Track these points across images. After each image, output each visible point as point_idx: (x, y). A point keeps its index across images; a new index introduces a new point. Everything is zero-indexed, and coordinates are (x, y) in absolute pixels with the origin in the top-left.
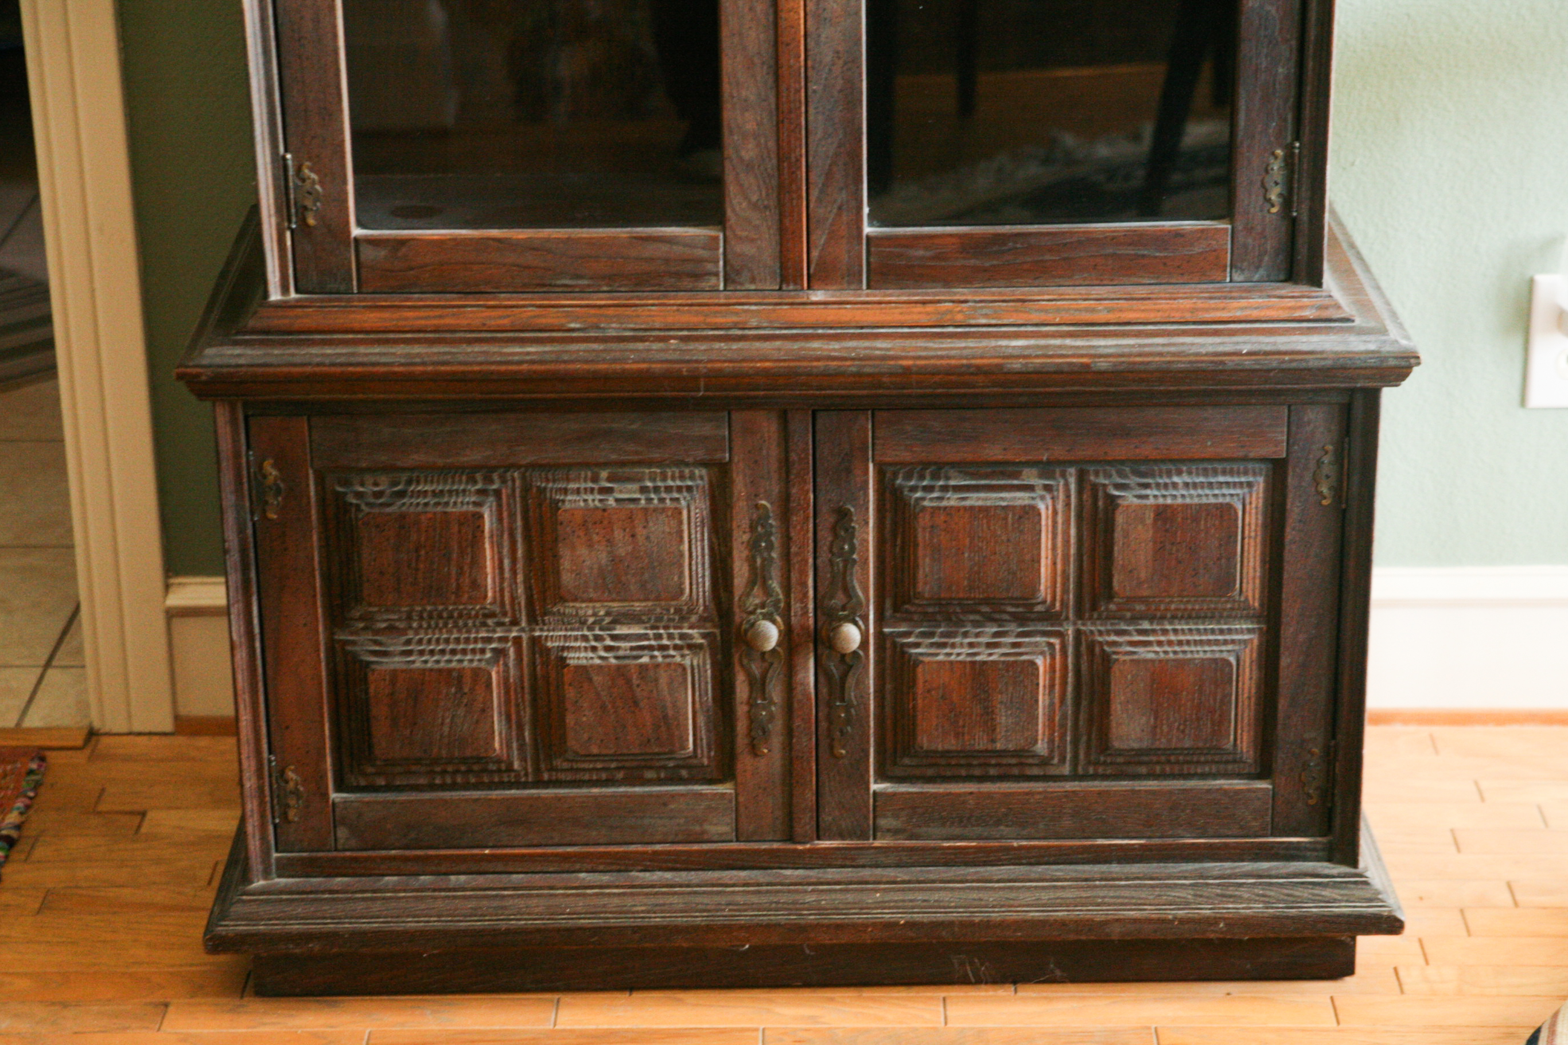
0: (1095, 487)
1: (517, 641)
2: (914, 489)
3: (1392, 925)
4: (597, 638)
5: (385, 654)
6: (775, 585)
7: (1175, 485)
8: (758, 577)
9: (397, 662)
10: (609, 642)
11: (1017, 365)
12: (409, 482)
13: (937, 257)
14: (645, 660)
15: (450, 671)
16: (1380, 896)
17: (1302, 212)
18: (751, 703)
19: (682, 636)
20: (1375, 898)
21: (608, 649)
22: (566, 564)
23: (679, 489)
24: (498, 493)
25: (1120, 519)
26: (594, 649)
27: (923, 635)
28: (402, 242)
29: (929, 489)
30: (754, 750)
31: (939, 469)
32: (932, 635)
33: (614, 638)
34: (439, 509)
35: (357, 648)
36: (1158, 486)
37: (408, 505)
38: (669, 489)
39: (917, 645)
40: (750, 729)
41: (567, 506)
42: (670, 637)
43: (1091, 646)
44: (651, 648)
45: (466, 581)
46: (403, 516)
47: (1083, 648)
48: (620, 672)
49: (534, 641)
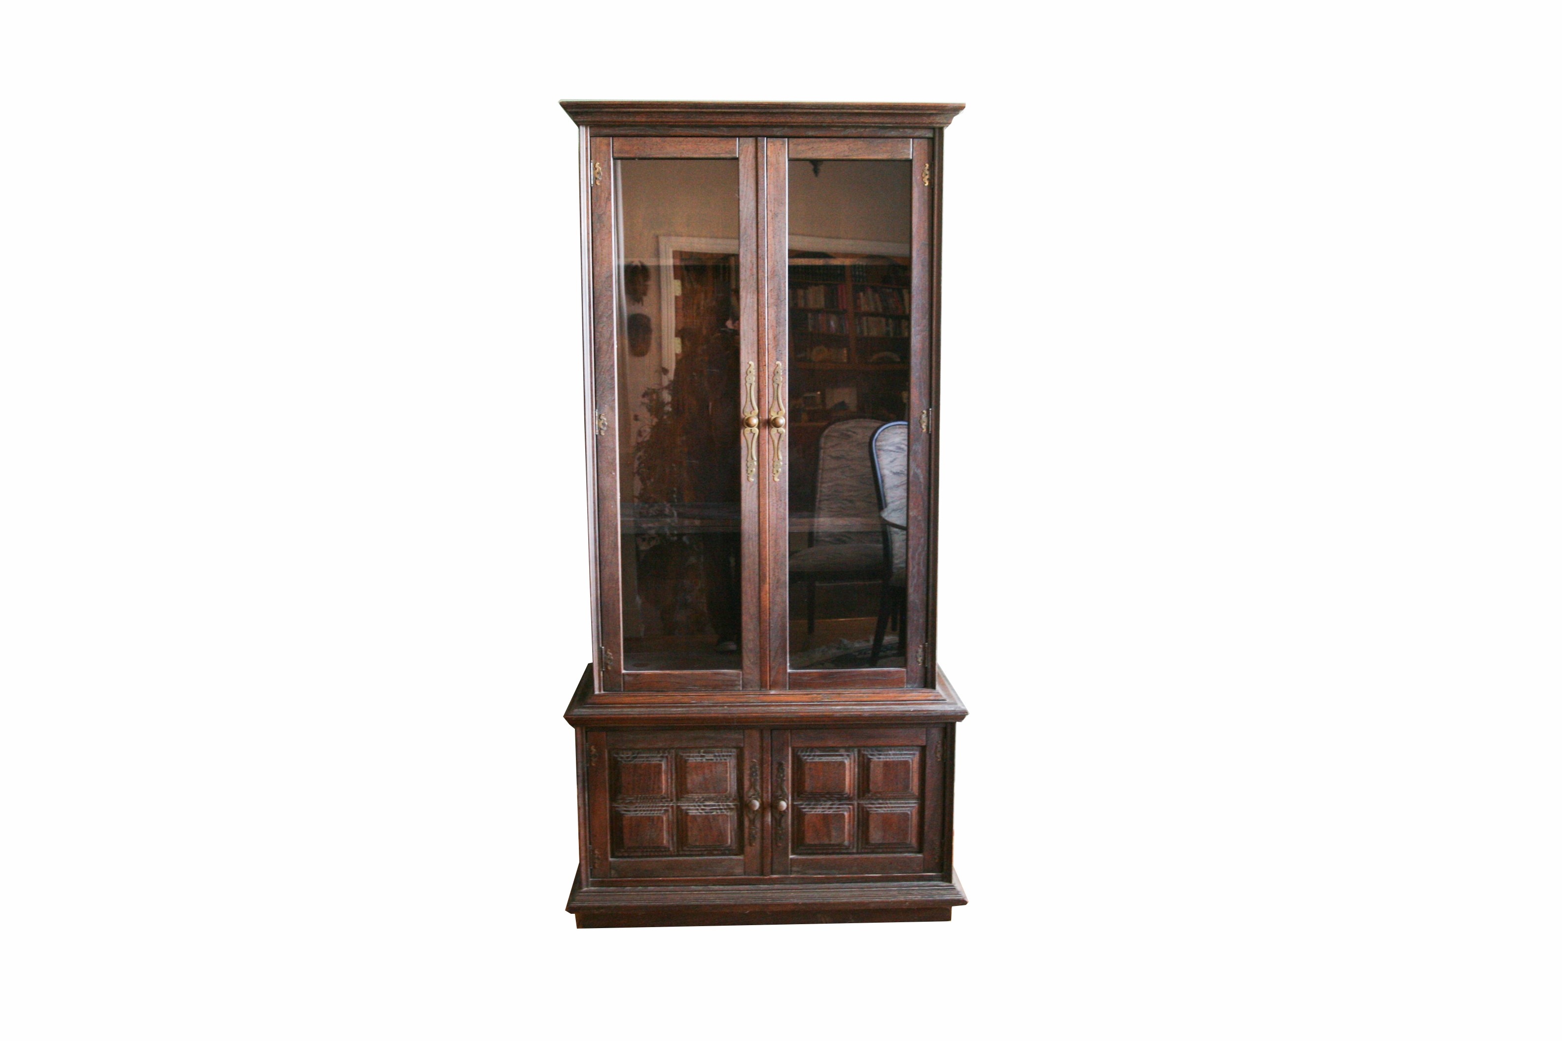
0: (864, 755)
1: (672, 807)
2: (804, 756)
3: (963, 902)
4: (699, 806)
5: (629, 811)
6: (758, 788)
7: (890, 754)
8: (752, 785)
9: (632, 814)
10: (703, 807)
11: (838, 715)
12: (638, 754)
13: (811, 680)
14: (714, 813)
15: (649, 817)
16: (960, 893)
17: (929, 665)
18: (750, 828)
19: (727, 805)
20: (958, 893)
21: (702, 809)
22: (689, 781)
23: (727, 756)
24: (667, 757)
25: (872, 766)
26: (698, 809)
27: (807, 805)
28: (638, 675)
29: (809, 756)
30: (751, 845)
31: (812, 749)
32: (809, 805)
33: (705, 806)
34: (647, 762)
35: (619, 809)
36: (884, 755)
37: (638, 761)
38: (723, 756)
39: (804, 808)
40: (749, 837)
41: (690, 761)
42: (723, 805)
43: (863, 808)
44: (716, 809)
45: (656, 786)
46: (635, 765)
47: (860, 809)
48: (706, 818)
49: (678, 807)
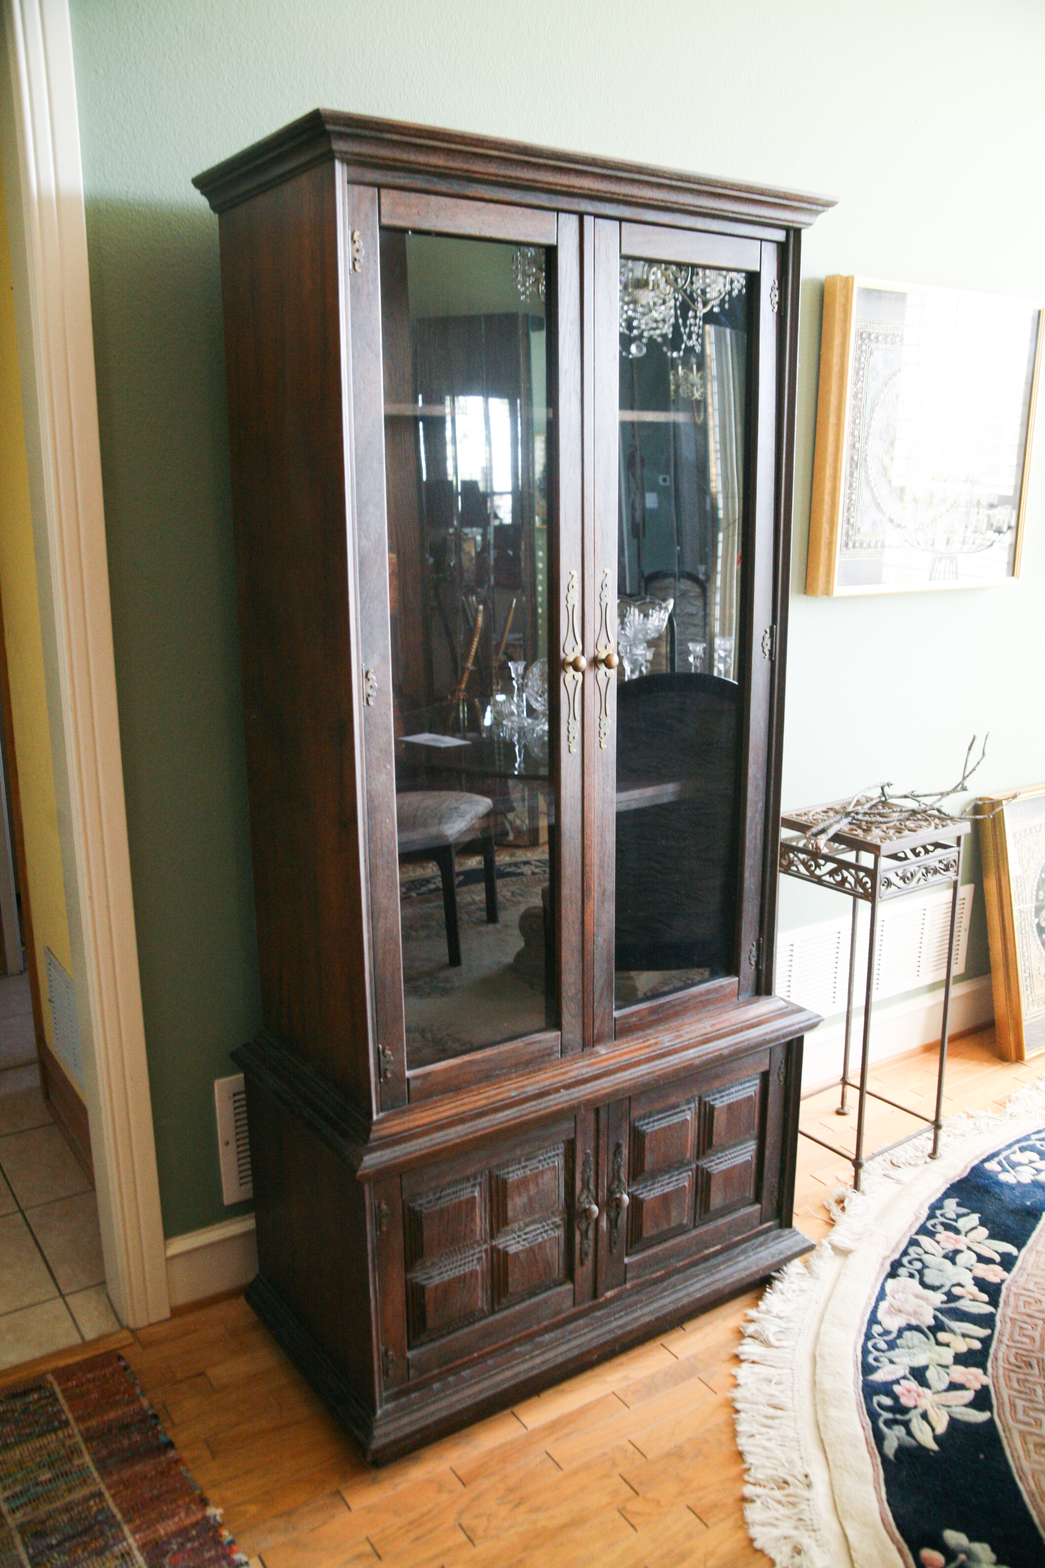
0: (705, 1103)
1: (486, 1250)
2: (643, 1125)
3: (810, 1249)
4: (519, 1236)
5: (431, 1278)
6: (592, 1187)
7: (732, 1093)
8: (585, 1185)
9: (437, 1281)
10: (524, 1237)
11: (697, 1062)
12: (441, 1191)
13: (640, 1019)
14: (540, 1240)
15: (460, 1277)
16: (804, 1238)
17: (763, 967)
18: (581, 1243)
19: (553, 1223)
20: (802, 1240)
21: (524, 1240)
22: (510, 1207)
23: (554, 1156)
24: (480, 1184)
25: (716, 1113)
26: (518, 1242)
27: (643, 1188)
28: (428, 1074)
29: (648, 1124)
30: (582, 1263)
31: (650, 1115)
32: (646, 1186)
33: (525, 1234)
34: (457, 1200)
35: (418, 1280)
36: (727, 1095)
37: (444, 1203)
38: (550, 1158)
39: (642, 1193)
40: (581, 1255)
41: (511, 1180)
42: (548, 1225)
43: (703, 1169)
44: (541, 1233)
45: (468, 1231)
46: (442, 1210)
47: (699, 1173)
48: (531, 1250)
49: (493, 1248)
